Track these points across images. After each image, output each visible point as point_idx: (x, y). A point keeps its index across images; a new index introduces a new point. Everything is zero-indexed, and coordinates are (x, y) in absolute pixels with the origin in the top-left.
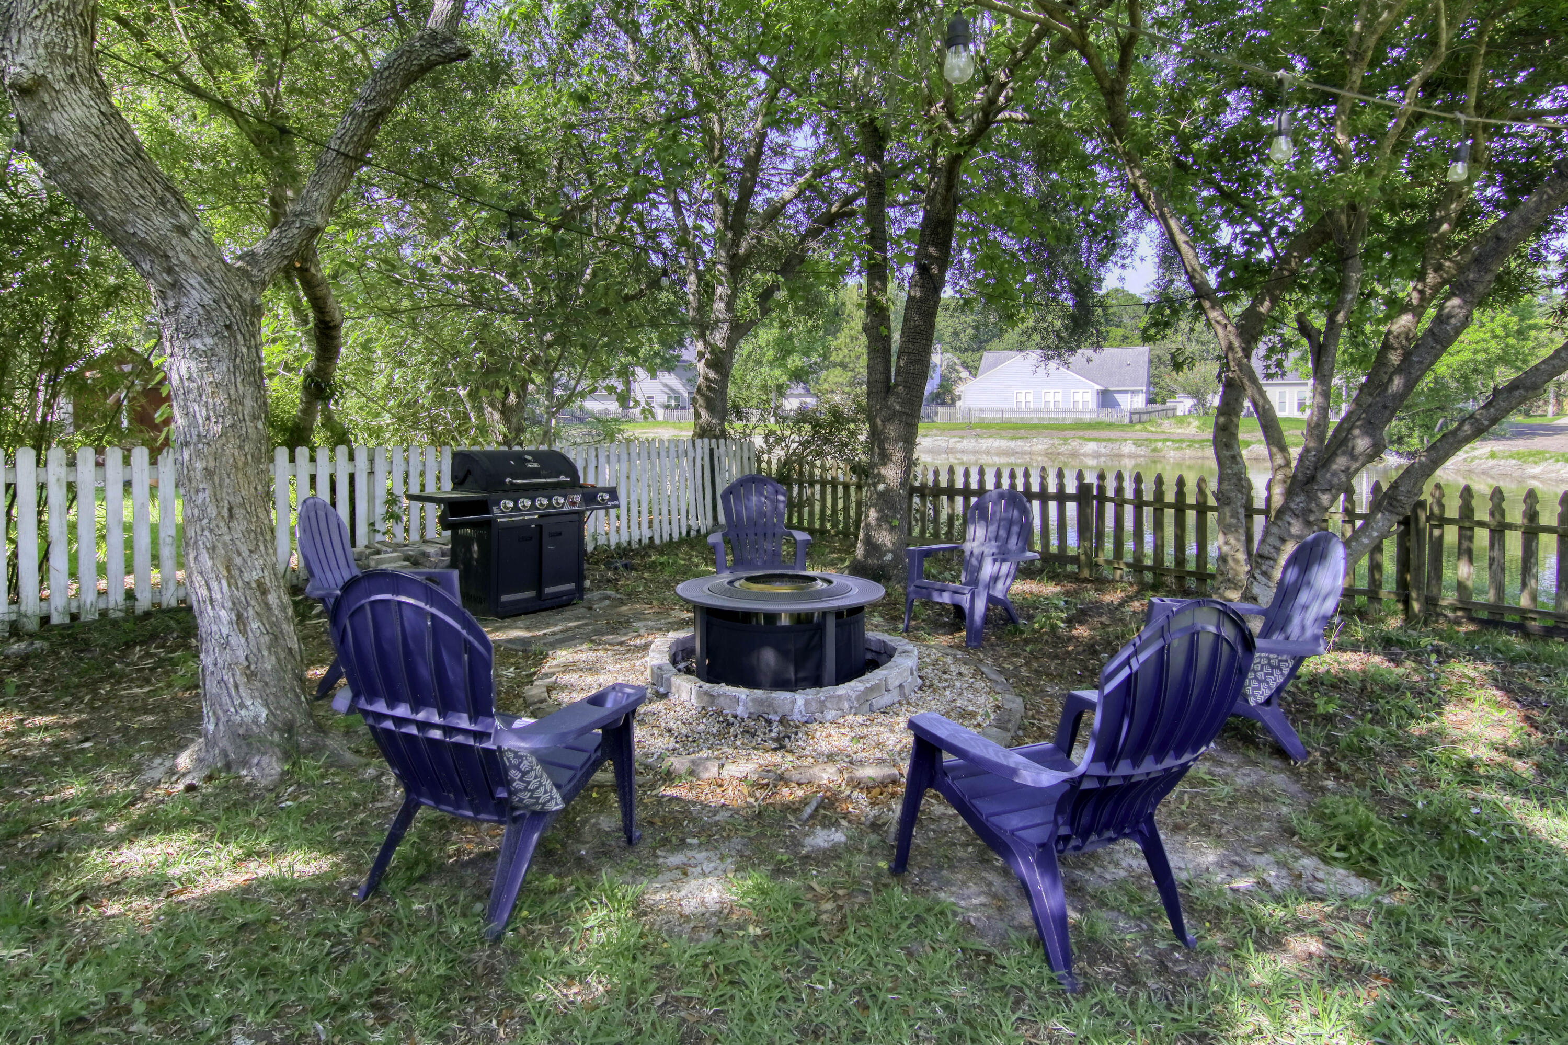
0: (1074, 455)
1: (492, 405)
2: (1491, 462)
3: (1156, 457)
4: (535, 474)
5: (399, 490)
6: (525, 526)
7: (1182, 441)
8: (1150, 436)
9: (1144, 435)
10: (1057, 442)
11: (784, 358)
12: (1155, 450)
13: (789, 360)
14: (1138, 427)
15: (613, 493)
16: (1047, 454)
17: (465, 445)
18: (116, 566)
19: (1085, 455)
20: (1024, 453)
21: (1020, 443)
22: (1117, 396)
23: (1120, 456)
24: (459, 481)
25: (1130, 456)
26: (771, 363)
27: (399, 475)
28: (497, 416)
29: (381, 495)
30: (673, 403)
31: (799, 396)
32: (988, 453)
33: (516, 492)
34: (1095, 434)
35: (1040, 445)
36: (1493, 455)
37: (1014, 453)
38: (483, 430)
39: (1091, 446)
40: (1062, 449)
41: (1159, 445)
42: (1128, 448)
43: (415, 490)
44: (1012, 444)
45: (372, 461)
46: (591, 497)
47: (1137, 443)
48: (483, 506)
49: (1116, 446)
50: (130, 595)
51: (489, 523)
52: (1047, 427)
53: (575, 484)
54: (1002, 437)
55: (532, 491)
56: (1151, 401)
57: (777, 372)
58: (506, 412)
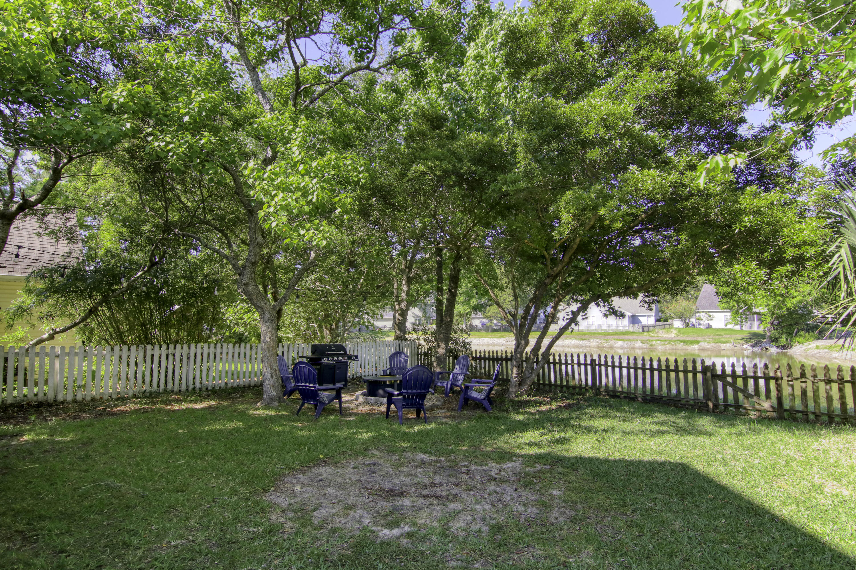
0: (611, 348)
1: (326, 327)
2: (816, 351)
3: (652, 349)
4: (334, 351)
5: (296, 356)
6: (331, 365)
7: (665, 341)
8: (651, 338)
9: (648, 338)
10: (603, 341)
11: (469, 300)
12: (651, 345)
13: (471, 301)
14: (645, 334)
15: (357, 357)
16: (598, 347)
17: (316, 342)
18: (217, 378)
19: (617, 348)
20: (586, 347)
21: (584, 342)
22: (640, 318)
23: (634, 348)
24: (313, 353)
25: (639, 348)
26: (463, 303)
27: (296, 352)
28: (328, 332)
29: (291, 358)
30: (417, 322)
31: (480, 318)
32: (569, 347)
33: (328, 356)
34: (623, 337)
35: (594, 343)
36: (817, 347)
37: (582, 347)
38: (323, 337)
39: (620, 343)
40: (605, 345)
41: (654, 343)
42: (638, 344)
43: (300, 355)
44: (581, 342)
45: (289, 347)
46: (350, 357)
47: (643, 342)
48: (319, 359)
49: (632, 343)
50: (226, 384)
51: (320, 364)
52: (599, 334)
53: (345, 354)
54: (576, 339)
55: (333, 355)
56: (658, 320)
57: (466, 307)
58: (331, 330)
